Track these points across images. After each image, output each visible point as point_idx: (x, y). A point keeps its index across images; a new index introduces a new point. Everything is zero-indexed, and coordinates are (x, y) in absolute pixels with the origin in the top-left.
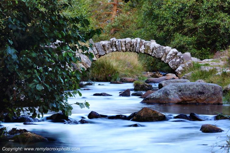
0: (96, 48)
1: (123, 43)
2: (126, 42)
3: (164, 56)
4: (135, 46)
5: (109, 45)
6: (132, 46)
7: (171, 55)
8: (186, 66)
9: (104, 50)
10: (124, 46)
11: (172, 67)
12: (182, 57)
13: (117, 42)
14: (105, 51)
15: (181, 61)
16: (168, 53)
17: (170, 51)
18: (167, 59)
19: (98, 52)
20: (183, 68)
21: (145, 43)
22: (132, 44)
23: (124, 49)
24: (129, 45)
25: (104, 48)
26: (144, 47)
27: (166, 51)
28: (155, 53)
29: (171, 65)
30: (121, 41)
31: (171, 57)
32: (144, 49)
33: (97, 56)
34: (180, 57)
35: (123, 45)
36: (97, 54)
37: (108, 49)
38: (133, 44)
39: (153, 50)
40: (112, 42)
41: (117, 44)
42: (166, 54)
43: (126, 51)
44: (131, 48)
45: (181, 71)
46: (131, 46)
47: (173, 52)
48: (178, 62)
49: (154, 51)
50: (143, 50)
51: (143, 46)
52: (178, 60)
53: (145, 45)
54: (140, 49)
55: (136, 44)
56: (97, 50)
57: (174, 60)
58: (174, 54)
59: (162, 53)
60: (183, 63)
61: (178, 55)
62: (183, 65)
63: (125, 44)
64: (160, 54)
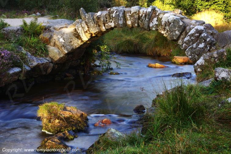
0: (86, 22)
1: (127, 14)
2: (132, 13)
3: (182, 37)
4: (144, 19)
5: (108, 16)
6: (141, 19)
7: (192, 35)
8: (212, 57)
9: (98, 24)
10: (129, 18)
11: (190, 57)
12: (208, 40)
13: (114, 13)
15: (206, 47)
16: (189, 32)
17: (193, 28)
18: (185, 42)
19: (88, 27)
20: (206, 60)
21: (159, 14)
22: (140, 15)
23: (129, 22)
24: (136, 16)
25: (98, 22)
26: (157, 21)
27: (188, 28)
28: (167, 32)
30: (125, 11)
31: (192, 40)
32: (157, 23)
33: (87, 34)
34: (205, 41)
35: (128, 16)
36: (86, 32)
38: (142, 16)
39: (165, 25)
40: (109, 12)
41: (114, 15)
42: (186, 34)
43: (132, 27)
44: (139, 21)
46: (139, 18)
47: (197, 30)
48: (201, 48)
49: (167, 27)
50: (155, 26)
51: (155, 19)
52: (202, 45)
53: (158, 18)
54: (151, 23)
56: (87, 25)
57: (195, 45)
58: (198, 35)
59: (177, 32)
60: (209, 51)
61: (202, 35)
62: (207, 55)
63: (131, 16)
64: (174, 34)
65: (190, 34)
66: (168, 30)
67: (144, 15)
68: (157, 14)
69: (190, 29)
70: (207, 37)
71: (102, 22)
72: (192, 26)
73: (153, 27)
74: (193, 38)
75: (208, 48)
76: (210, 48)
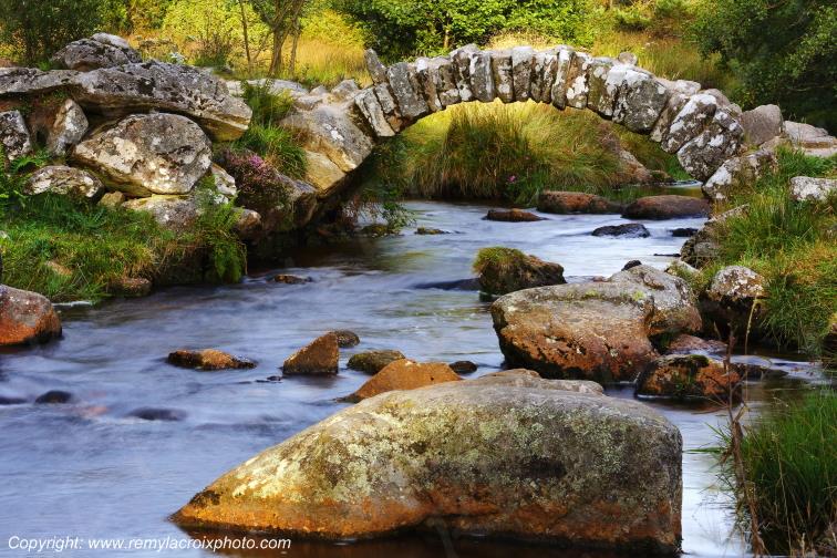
0: (389, 88)
1: (500, 67)
2: (515, 63)
3: (661, 122)
4: (550, 80)
5: (445, 72)
6: (539, 80)
7: (690, 118)
8: (746, 165)
9: (423, 94)
10: (504, 78)
11: (691, 168)
12: (732, 127)
13: (472, 64)
14: (427, 98)
15: (728, 144)
16: (679, 110)
17: (687, 100)
18: (674, 135)
19: (396, 102)
20: (735, 174)
21: (589, 66)
22: (538, 69)
23: (505, 89)
24: (526, 73)
25: (423, 88)
26: (586, 83)
27: (673, 101)
28: (624, 110)
29: (688, 161)
30: (492, 60)
31: (690, 129)
32: (586, 90)
33: (392, 119)
34: (725, 130)
35: (501, 73)
36: (391, 113)
37: (439, 92)
38: (542, 71)
39: (617, 95)
40: (454, 62)
41: (472, 71)
42: (672, 115)
43: (514, 100)
44: (534, 85)
45: (725, 188)
46: (533, 77)
47: (700, 105)
48: (715, 147)
49: (623, 101)
50: (580, 98)
51: (581, 80)
52: (717, 141)
53: (587, 77)
54: (570, 90)
55: (554, 72)
56: (393, 95)
57: (699, 141)
58: (704, 116)
59: (651, 112)
60: (736, 153)
61: (717, 117)
62: (735, 163)
63: (511, 73)
64: (645, 116)
65: (683, 113)
66: (627, 107)
67: (548, 70)
68: (584, 67)
69: (680, 105)
70: (729, 121)
71: (434, 88)
72: (683, 96)
73: (576, 99)
74: (691, 124)
75: (734, 147)
76: (738, 146)
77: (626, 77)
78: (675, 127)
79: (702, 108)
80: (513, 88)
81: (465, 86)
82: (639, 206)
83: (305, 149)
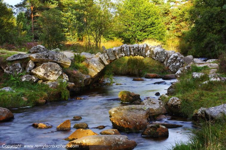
2: (134, 48)
3: (166, 60)
4: (142, 51)
5: (119, 50)
6: (140, 51)
8: (184, 69)
9: (115, 55)
11: (172, 70)
12: (181, 61)
13: (125, 48)
15: (180, 64)
17: (172, 55)
18: (169, 63)
19: (109, 57)
20: (182, 71)
22: (139, 49)
23: (132, 53)
24: (137, 50)
27: (168, 55)
28: (158, 58)
29: (172, 68)
30: (129, 47)
31: (172, 61)
32: (150, 53)
33: (108, 61)
34: (180, 61)
35: (131, 50)
36: (108, 59)
39: (156, 54)
40: (121, 48)
41: (125, 50)
42: (168, 58)
43: (134, 56)
45: (179, 74)
47: (174, 56)
49: (157, 55)
51: (149, 51)
52: (178, 64)
53: (150, 50)
54: (146, 53)
55: (143, 49)
56: (108, 55)
57: (174, 64)
58: (175, 58)
59: (163, 58)
60: (182, 66)
61: (178, 58)
62: (182, 69)
63: (134, 50)
64: (162, 59)
65: (170, 58)
66: (158, 56)
67: (142, 49)
68: (149, 48)
69: (170, 56)
70: (180, 59)
71: (117, 54)
72: (171, 54)
73: (148, 55)
74: (172, 60)
75: (182, 65)
76: (183, 65)
77: (158, 50)
78: (169, 61)
79: (175, 57)
80: (134, 53)
81: (124, 53)
82: (165, 77)
83: (88, 68)
